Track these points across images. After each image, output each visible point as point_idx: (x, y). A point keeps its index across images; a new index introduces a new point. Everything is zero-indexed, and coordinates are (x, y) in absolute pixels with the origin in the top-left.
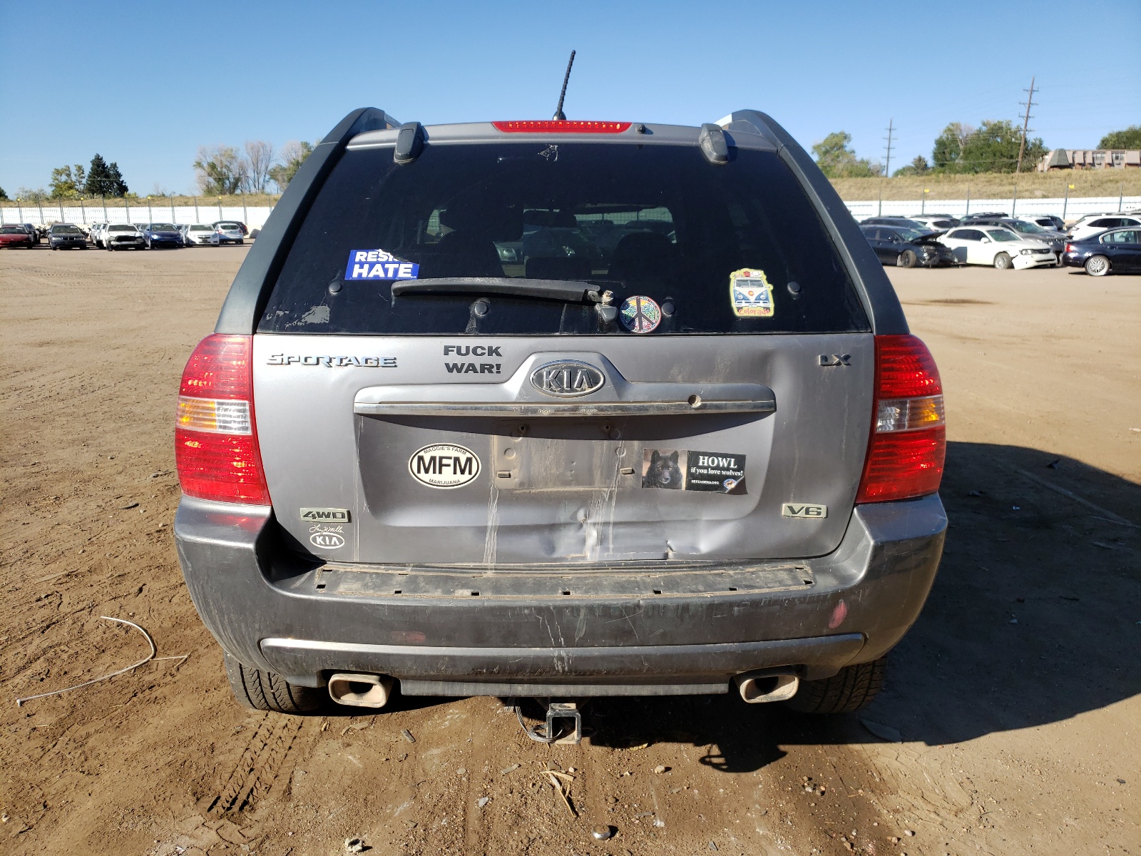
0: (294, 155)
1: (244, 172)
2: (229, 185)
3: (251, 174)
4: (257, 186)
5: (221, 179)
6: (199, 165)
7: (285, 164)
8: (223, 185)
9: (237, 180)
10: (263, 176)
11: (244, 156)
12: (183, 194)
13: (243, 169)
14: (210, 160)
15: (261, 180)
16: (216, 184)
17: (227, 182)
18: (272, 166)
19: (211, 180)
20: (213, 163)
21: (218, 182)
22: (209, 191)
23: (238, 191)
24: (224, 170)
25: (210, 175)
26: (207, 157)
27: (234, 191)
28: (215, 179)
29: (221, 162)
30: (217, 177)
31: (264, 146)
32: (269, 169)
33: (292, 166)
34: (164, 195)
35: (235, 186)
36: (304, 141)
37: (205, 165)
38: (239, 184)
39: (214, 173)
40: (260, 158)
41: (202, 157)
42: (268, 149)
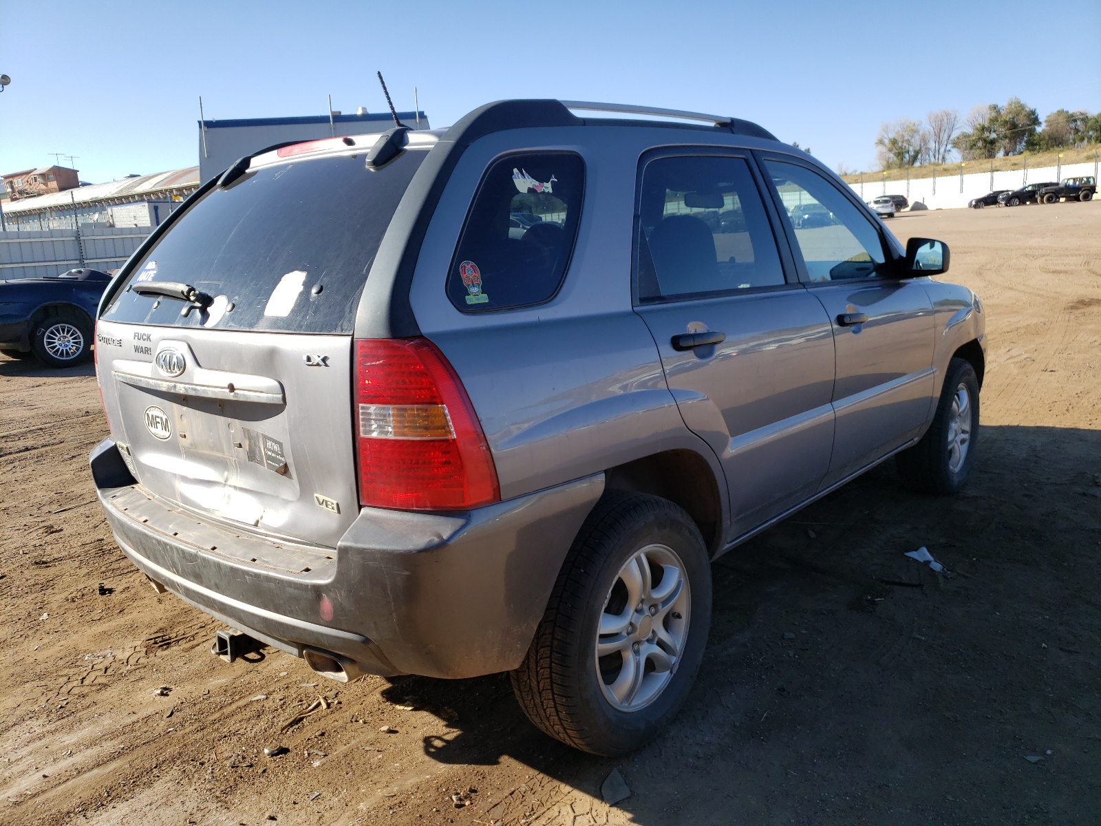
0: (980, 121)
1: (925, 143)
2: (908, 158)
3: (932, 145)
4: (937, 157)
5: (900, 154)
6: (881, 142)
7: (970, 130)
8: (902, 160)
9: (917, 153)
10: (944, 146)
11: (926, 127)
12: (863, 171)
13: (924, 140)
14: (892, 136)
15: (942, 150)
16: (895, 159)
17: (907, 156)
18: (955, 134)
19: (891, 155)
20: (894, 139)
21: (898, 157)
22: (889, 166)
23: (917, 164)
24: (905, 144)
25: (890, 150)
26: (889, 133)
27: (913, 164)
28: (895, 154)
29: (903, 136)
30: (897, 151)
31: (948, 115)
32: (952, 138)
33: (976, 131)
34: (846, 174)
35: (915, 158)
36: (993, 103)
37: (887, 141)
38: (919, 156)
39: (894, 149)
40: (943, 128)
41: (884, 133)
42: (953, 116)
